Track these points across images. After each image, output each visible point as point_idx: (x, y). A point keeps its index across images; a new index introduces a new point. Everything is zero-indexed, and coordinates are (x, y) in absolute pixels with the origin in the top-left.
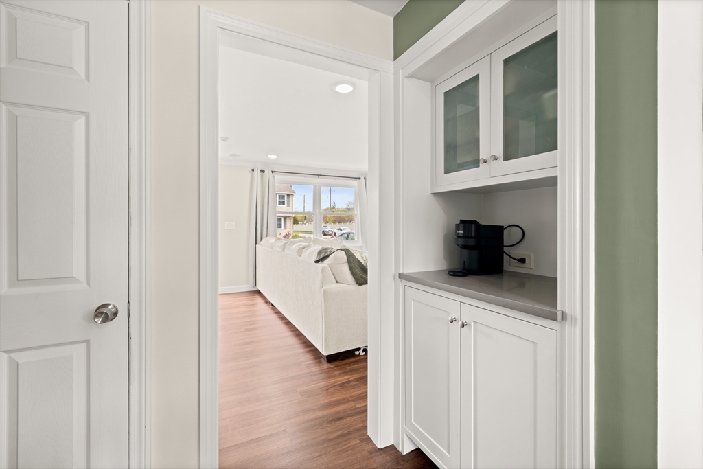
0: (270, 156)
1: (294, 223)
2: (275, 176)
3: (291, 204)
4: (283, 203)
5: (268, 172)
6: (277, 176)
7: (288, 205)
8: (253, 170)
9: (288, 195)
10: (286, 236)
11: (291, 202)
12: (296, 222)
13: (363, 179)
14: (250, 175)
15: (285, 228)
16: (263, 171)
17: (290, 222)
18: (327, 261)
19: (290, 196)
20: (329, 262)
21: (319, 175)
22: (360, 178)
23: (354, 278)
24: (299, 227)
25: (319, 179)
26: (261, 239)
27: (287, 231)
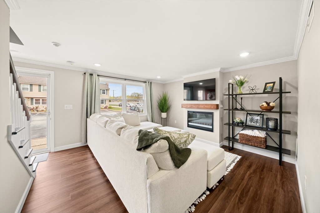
0: (95, 64)
1: (109, 102)
2: (100, 78)
3: (108, 94)
4: (104, 93)
5: (95, 76)
6: (101, 78)
7: (107, 94)
8: (85, 73)
9: (107, 90)
10: (106, 108)
11: (108, 93)
12: (110, 101)
13: (147, 82)
14: (83, 76)
15: (105, 104)
16: (91, 75)
17: (107, 102)
18: (150, 150)
19: (108, 90)
20: (152, 152)
21: (125, 79)
22: (146, 82)
23: (174, 162)
24: (111, 103)
25: (125, 81)
26: (91, 115)
27: (106, 105)
